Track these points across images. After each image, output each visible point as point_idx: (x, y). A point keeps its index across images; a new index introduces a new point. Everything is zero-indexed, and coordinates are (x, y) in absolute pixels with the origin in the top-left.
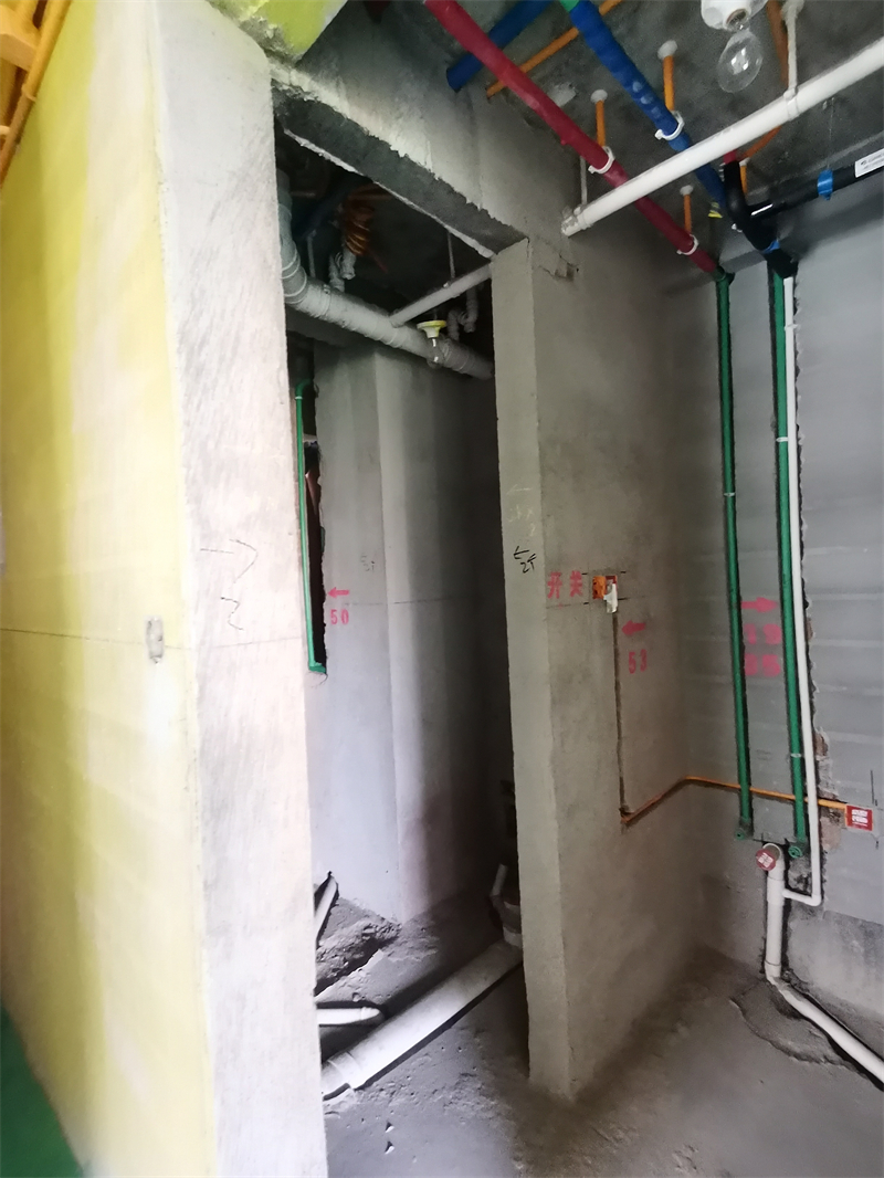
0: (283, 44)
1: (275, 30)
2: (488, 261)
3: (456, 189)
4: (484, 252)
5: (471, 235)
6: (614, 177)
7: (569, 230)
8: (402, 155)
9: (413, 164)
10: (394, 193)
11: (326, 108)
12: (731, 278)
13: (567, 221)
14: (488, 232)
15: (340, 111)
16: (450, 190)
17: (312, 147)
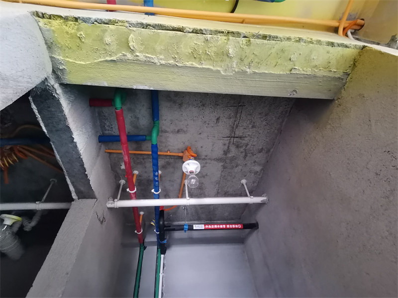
0: (63, 74)
1: (64, 69)
2: (73, 200)
3: (85, 166)
4: (74, 196)
5: (74, 187)
6: (133, 196)
7: (109, 205)
8: (75, 141)
9: (76, 147)
10: (55, 151)
11: (59, 105)
12: (145, 248)
13: (110, 202)
14: (82, 189)
15: (64, 109)
16: (82, 165)
17: (36, 111)
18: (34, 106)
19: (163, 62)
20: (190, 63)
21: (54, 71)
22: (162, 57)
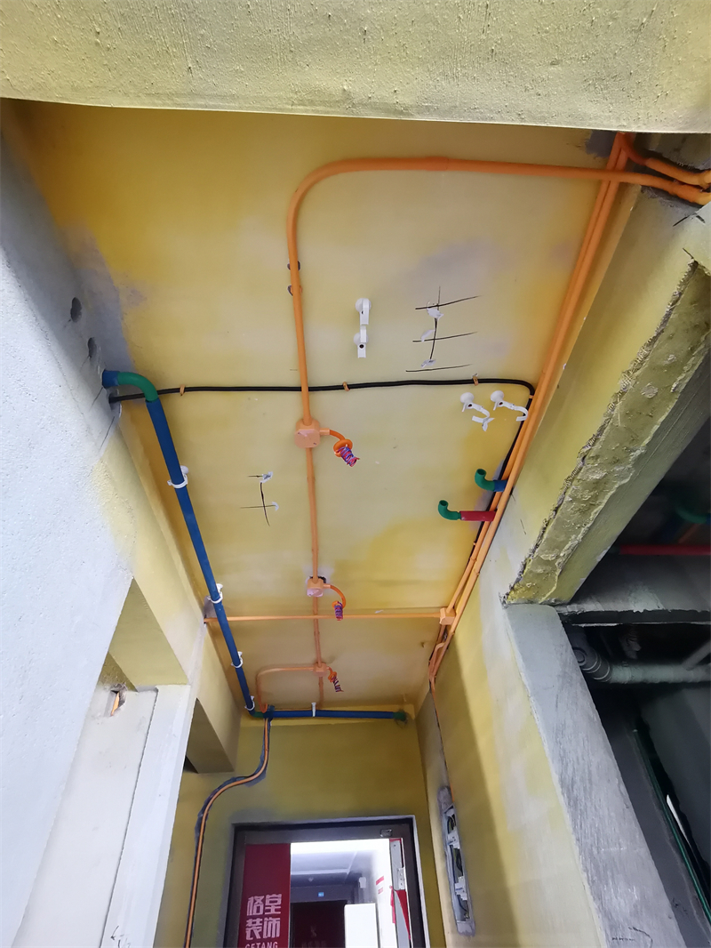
0: (560, 601)
1: (555, 599)
8: (641, 611)
11: (590, 612)
15: (599, 610)
17: (590, 625)
18: (583, 625)
19: (580, 536)
20: (592, 513)
21: (553, 605)
22: (573, 537)
